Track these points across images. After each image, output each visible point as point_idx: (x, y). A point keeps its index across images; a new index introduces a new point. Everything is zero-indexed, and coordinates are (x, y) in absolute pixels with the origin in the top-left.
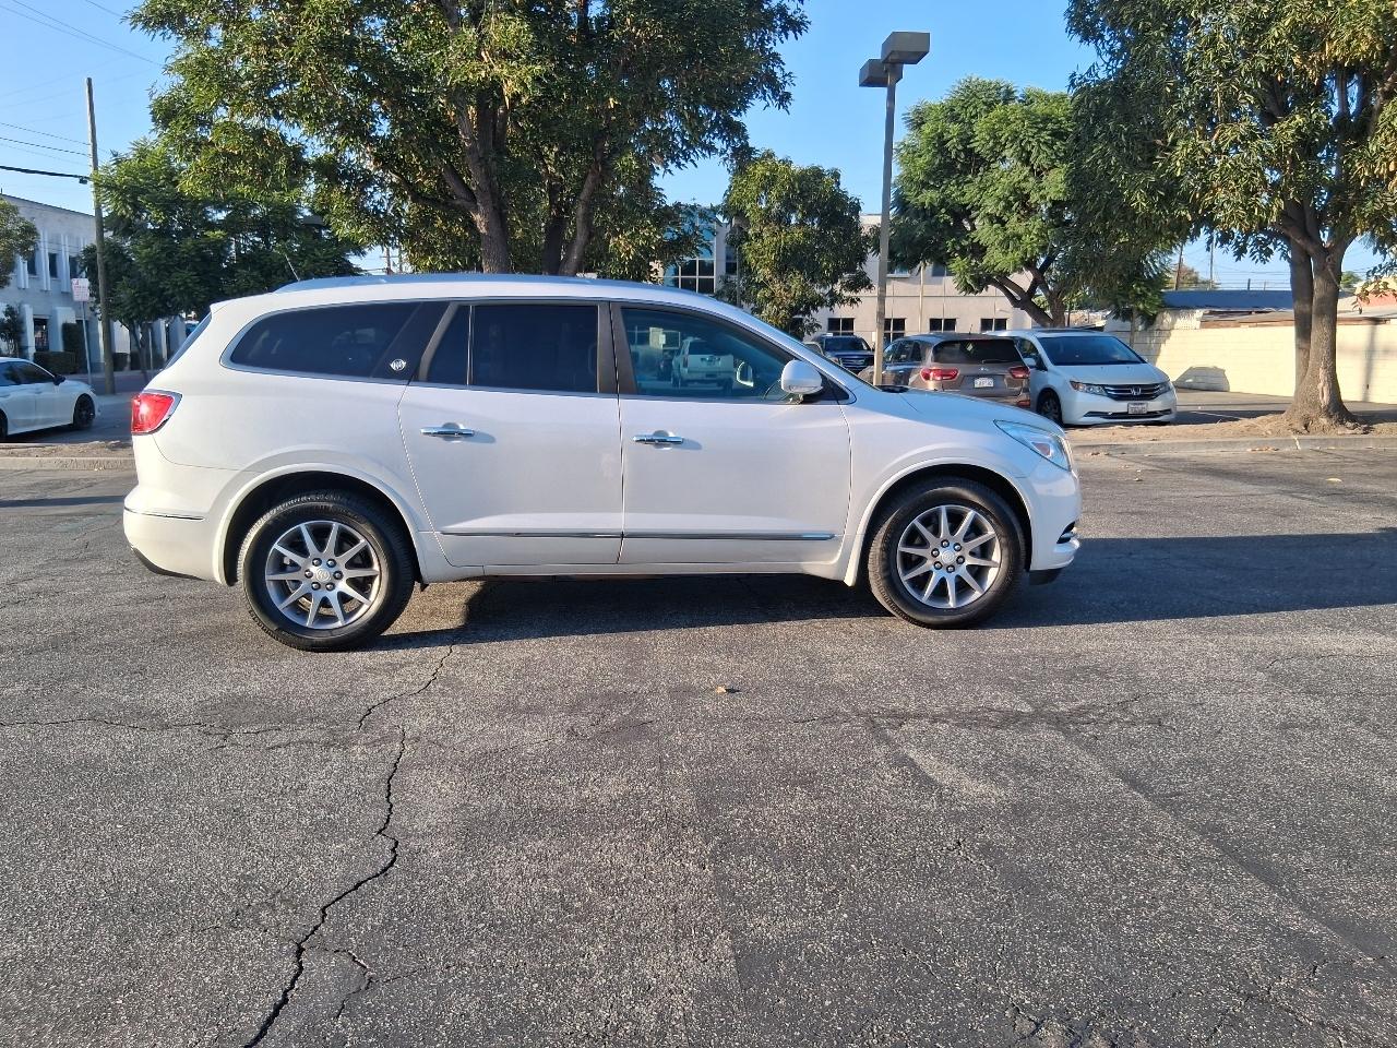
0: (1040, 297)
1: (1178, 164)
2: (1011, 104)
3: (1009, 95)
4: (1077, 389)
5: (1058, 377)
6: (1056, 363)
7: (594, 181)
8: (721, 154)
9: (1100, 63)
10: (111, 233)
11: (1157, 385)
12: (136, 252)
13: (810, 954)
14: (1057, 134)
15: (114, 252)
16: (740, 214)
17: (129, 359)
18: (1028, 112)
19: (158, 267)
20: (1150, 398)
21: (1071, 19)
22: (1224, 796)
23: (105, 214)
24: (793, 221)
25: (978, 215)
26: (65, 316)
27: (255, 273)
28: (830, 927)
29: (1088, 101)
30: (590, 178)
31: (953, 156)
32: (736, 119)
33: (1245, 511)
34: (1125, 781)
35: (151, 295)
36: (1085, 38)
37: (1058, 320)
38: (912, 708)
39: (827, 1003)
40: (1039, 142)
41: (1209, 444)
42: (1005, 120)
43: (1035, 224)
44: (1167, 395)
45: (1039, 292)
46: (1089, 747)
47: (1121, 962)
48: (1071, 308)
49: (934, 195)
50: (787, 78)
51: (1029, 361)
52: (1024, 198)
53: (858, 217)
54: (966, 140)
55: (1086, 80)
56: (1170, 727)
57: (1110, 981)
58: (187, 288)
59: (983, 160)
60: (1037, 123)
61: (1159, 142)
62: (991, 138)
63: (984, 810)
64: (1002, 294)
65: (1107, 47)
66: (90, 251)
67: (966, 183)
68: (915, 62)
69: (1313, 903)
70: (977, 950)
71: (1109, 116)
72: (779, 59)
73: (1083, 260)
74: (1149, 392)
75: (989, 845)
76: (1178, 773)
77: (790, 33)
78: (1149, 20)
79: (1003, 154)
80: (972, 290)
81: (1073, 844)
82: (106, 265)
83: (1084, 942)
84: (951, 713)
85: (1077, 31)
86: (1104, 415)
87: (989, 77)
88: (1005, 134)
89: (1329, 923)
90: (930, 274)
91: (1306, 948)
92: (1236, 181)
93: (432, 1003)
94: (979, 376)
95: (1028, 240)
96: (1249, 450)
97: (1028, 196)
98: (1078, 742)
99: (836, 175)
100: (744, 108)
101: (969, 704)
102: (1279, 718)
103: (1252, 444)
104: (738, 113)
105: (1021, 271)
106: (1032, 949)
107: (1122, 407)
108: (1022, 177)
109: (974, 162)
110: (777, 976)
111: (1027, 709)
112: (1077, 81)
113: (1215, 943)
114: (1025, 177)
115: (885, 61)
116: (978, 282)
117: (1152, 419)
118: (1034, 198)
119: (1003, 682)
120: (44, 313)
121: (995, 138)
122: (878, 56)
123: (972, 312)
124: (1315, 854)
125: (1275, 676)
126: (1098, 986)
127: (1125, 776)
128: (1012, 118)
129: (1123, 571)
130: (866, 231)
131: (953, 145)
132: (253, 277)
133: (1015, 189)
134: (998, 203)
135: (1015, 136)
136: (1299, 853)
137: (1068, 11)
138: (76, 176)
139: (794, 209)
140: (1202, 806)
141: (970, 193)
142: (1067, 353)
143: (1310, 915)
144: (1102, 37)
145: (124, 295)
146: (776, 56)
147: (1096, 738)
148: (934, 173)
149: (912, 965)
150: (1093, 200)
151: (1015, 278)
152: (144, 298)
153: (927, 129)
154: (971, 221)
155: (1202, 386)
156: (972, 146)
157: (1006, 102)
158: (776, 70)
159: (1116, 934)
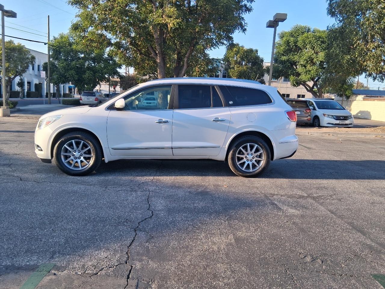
0: (315, 89)
1: (357, 53)
2: (309, 33)
3: (309, 30)
4: (325, 116)
5: (319, 112)
6: (319, 108)
7: (190, 51)
8: (226, 45)
9: (336, 23)
10: (52, 59)
11: (348, 116)
12: (59, 65)
13: (252, 240)
14: (323, 42)
15: (53, 65)
16: (228, 61)
17: (52, 95)
18: (314, 35)
19: (65, 69)
20: (346, 120)
21: (328, 11)
22: (355, 216)
23: (51, 54)
24: (243, 64)
25: (298, 64)
26: (36, 81)
27: (92, 72)
28: (256, 235)
29: (332, 34)
30: (189, 50)
31: (291, 47)
32: (230, 35)
33: (370, 152)
34: (330, 212)
35: (62, 77)
36: (332, 16)
37: (320, 96)
38: (276, 193)
39: (256, 249)
40: (317, 44)
41: (362, 134)
42: (307, 37)
43: (315, 68)
44: (351, 119)
45: (315, 87)
46: (321, 204)
47: (325, 247)
48: (325, 93)
49: (285, 58)
50: (246, 24)
51: (311, 108)
52: (312, 60)
53: (263, 63)
54: (296, 42)
55: (332, 28)
56: (343, 201)
57: (323, 250)
58: (73, 75)
59: (300, 48)
60: (317, 39)
61: (352, 47)
62: (303, 43)
63: (294, 215)
64: (304, 87)
65: (338, 19)
66: (46, 64)
67: (295, 55)
68: (283, 21)
69: (374, 239)
70: (291, 242)
71: (338, 39)
72: (244, 19)
73: (328, 79)
74: (346, 118)
75: (295, 222)
76: (344, 211)
77: (247, 12)
78: (350, 12)
79: (306, 47)
80: (295, 86)
81: (315, 224)
82: (50, 68)
83: (317, 242)
84: (286, 195)
85: (330, 14)
86: (332, 124)
87: (303, 25)
88: (307, 41)
89: (377, 243)
90: (283, 81)
91: (370, 248)
92: (373, 59)
93: (167, 242)
94: (296, 111)
95: (312, 72)
96: (374, 136)
97: (313, 59)
98: (319, 203)
99: (257, 51)
100: (233, 32)
101: (291, 193)
102: (371, 201)
103: (375, 134)
104: (231, 34)
105: (310, 81)
106: (304, 243)
107: (338, 122)
109: (297, 49)
110: (244, 243)
111: (306, 195)
112: (329, 28)
113: (349, 245)
114: (313, 54)
115: (274, 21)
116: (297, 84)
117: (346, 126)
118: (315, 60)
119: (300, 189)
120: (30, 80)
121: (304, 42)
122: (272, 19)
123: (294, 92)
124: (376, 230)
125: (372, 192)
126: (319, 251)
127: (330, 211)
128: (309, 37)
129: (334, 165)
130: (264, 67)
131: (292, 44)
132: (91, 73)
133: (309, 57)
134: (304, 61)
135: (310, 42)
136: (372, 229)
137: (327, 8)
138: (43, 43)
139: (244, 60)
140: (349, 218)
141: (296, 58)
142: (323, 106)
143: (373, 241)
144: (337, 16)
145: (55, 77)
146: (243, 18)
147: (323, 202)
148: (286, 51)
149: (276, 243)
150: (332, 62)
151: (308, 83)
152: (60, 78)
153: (284, 39)
154: (296, 66)
155: (363, 118)
156: (297, 44)
157: (308, 32)
158: (243, 22)
159: (325, 241)
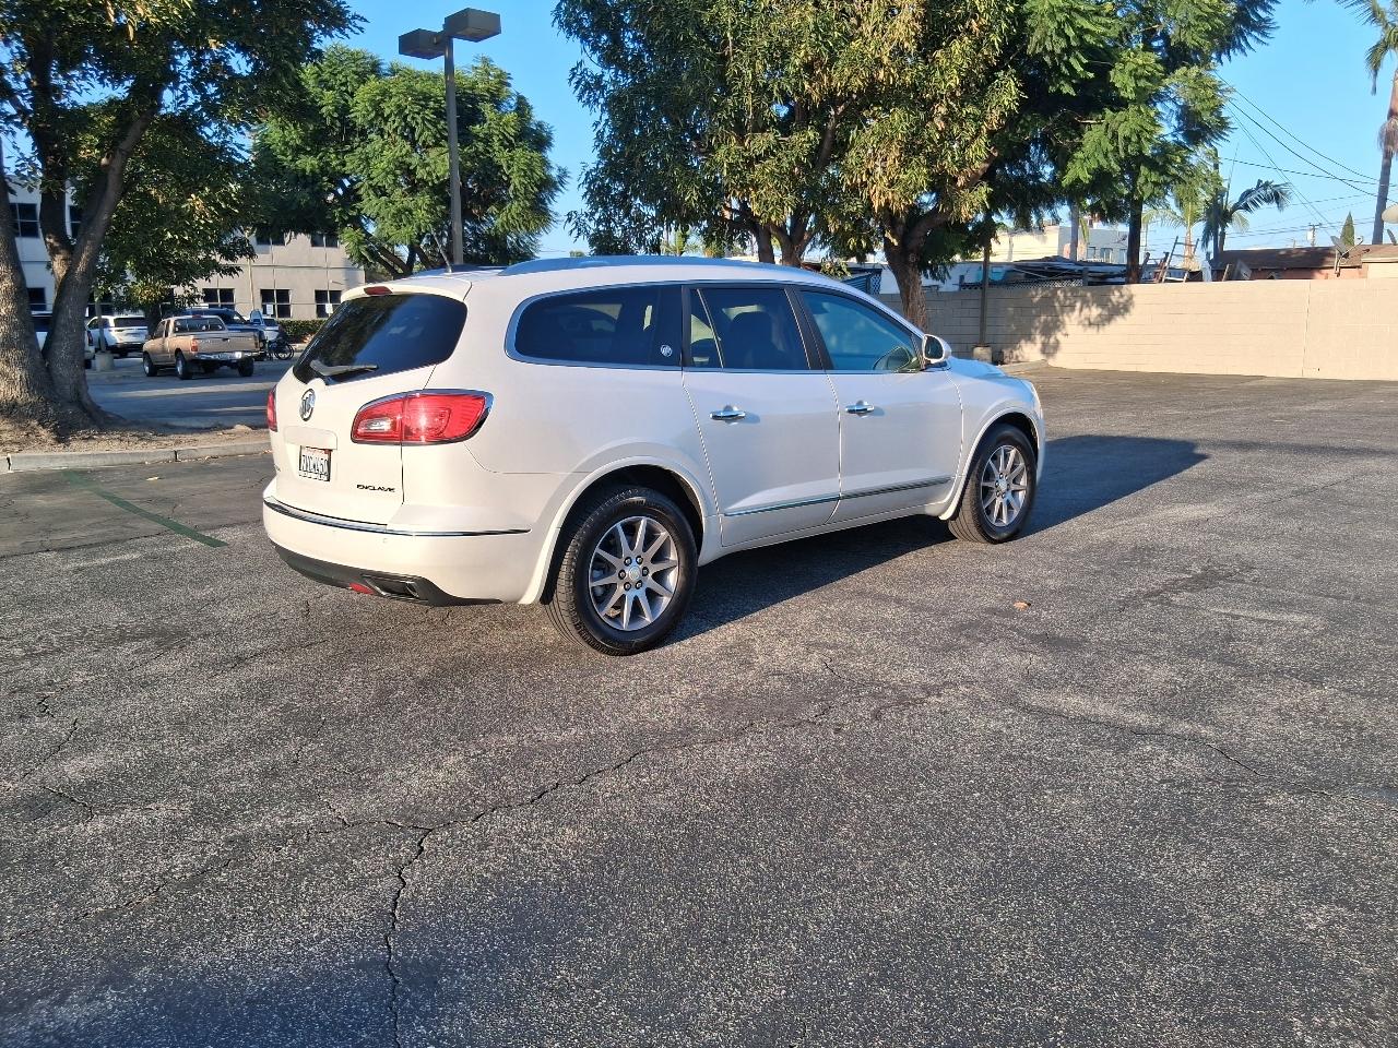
3: (375, 67)
14: (439, 114)
18: (409, 87)
25: (361, 186)
40: (423, 119)
42: (385, 93)
43: (424, 200)
49: (313, 162)
52: (410, 173)
54: (344, 110)
60: (420, 100)
62: (371, 111)
67: (344, 153)
88: (386, 108)
95: (420, 215)
97: (414, 171)
108: (404, 152)
109: (345, 132)
114: (410, 151)
118: (420, 173)
121: (377, 110)
128: (394, 91)
133: (400, 164)
134: (383, 176)
135: (397, 110)
156: (350, 115)
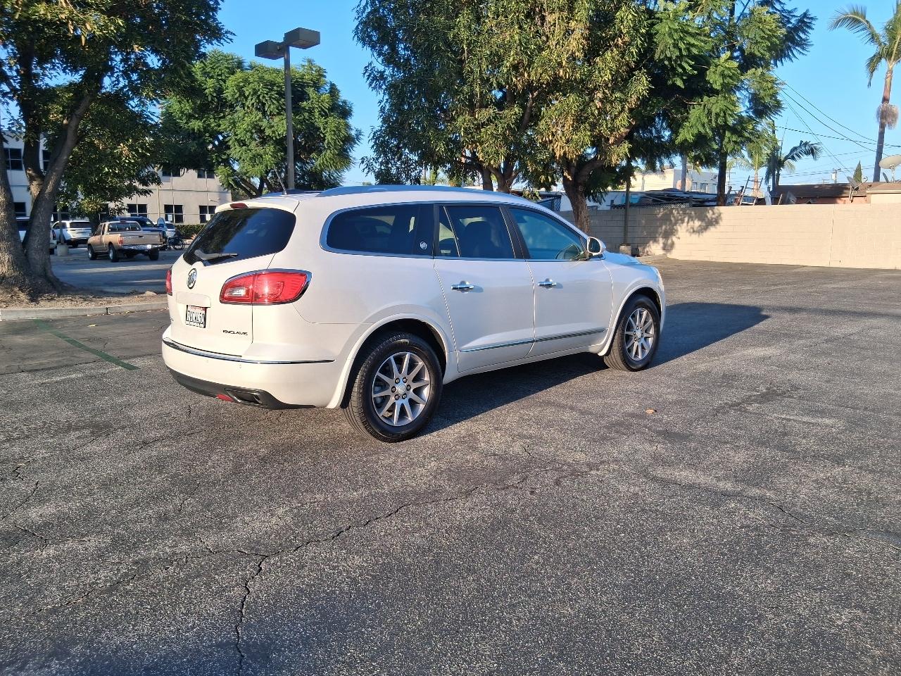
3: (239, 64)
14: (281, 94)
18: (262, 78)
25: (230, 139)
31: (210, 100)
40: (270, 97)
42: (246, 81)
43: (270, 149)
49: (199, 124)
52: (261, 132)
54: (220, 91)
60: (268, 85)
62: (238, 91)
79: (246, 103)
88: (246, 90)
95: (267, 159)
108: (258, 118)
114: (260, 118)
116: (235, 183)
121: (241, 92)
131: (210, 93)
133: (255, 125)
134: (246, 134)
135: (254, 92)
156: (223, 95)
